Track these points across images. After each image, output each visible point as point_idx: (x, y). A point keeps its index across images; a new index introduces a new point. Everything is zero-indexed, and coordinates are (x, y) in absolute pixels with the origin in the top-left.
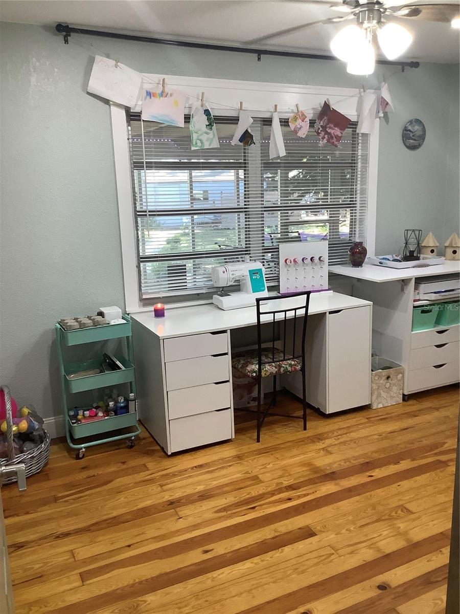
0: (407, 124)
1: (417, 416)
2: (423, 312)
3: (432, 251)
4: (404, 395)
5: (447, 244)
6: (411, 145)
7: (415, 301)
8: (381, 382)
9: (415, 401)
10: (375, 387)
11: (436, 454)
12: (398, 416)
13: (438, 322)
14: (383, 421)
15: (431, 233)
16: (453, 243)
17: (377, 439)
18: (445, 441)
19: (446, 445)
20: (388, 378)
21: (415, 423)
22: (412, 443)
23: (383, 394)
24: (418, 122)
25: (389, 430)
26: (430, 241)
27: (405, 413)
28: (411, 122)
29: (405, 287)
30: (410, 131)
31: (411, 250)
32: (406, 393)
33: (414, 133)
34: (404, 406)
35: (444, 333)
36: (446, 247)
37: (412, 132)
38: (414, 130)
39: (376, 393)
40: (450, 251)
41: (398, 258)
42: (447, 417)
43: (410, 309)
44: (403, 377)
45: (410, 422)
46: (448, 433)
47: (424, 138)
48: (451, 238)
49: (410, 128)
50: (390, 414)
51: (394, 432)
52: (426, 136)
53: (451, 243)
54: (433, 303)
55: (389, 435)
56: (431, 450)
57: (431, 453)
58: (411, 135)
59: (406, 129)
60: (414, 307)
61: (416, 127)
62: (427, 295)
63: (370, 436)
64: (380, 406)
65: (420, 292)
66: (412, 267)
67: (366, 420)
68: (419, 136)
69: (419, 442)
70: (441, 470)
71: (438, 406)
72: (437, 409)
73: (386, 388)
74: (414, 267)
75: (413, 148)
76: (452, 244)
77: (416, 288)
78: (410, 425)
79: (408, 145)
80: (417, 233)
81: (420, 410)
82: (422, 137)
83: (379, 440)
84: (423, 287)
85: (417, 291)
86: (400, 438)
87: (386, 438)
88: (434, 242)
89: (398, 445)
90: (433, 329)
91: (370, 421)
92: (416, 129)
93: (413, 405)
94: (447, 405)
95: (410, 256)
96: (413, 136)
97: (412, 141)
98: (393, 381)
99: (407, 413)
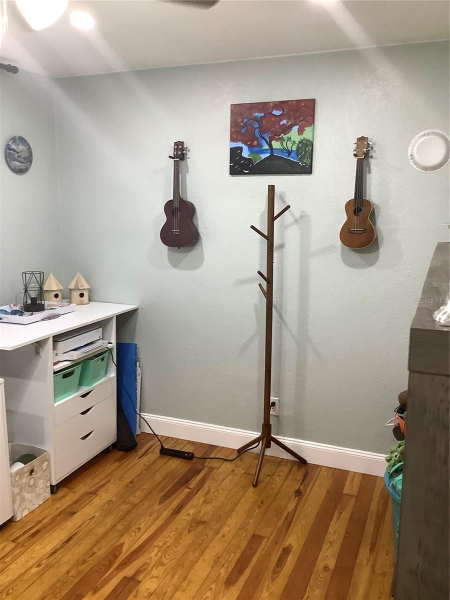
0: (9, 141)
1: (75, 513)
2: (65, 376)
3: (56, 296)
4: (51, 486)
5: (72, 287)
6: (17, 168)
7: (55, 364)
8: (24, 481)
9: (65, 489)
10: (16, 490)
11: (119, 568)
12: (53, 521)
13: (80, 384)
14: (36, 538)
15: (51, 274)
16: (79, 285)
17: (37, 573)
18: (121, 541)
19: (125, 548)
20: (32, 471)
21: (77, 526)
22: (84, 562)
23: (27, 496)
24: (22, 140)
25: (49, 549)
26: (52, 284)
27: (60, 514)
28: (14, 139)
29: (40, 349)
30: (13, 149)
31: (33, 297)
32: (54, 484)
33: (19, 154)
34: (55, 501)
35: (88, 396)
36: (70, 289)
37: (17, 153)
38: (19, 150)
39: (18, 498)
40: (76, 295)
41: (17, 308)
42: (110, 501)
43: (50, 376)
44: (49, 465)
45: (71, 525)
46: (120, 527)
47: (32, 161)
48: (75, 280)
49: (13, 147)
50: (41, 521)
51: (55, 552)
52: (33, 158)
53: (77, 285)
54: (75, 364)
55: (51, 559)
56: (111, 564)
57: (112, 569)
58: (16, 155)
59: (8, 148)
60: (55, 373)
61: (21, 147)
62: (67, 355)
63: (25, 572)
64: (26, 513)
65: (59, 352)
66: (41, 321)
67: (13, 545)
68: (24, 158)
69: (92, 556)
70: (134, 593)
71: (94, 488)
72: (94, 493)
73: (30, 486)
74: (43, 320)
75: (20, 171)
76: (78, 287)
77: (54, 348)
78: (72, 530)
79: (13, 167)
80: (38, 276)
81: (76, 502)
82: (29, 159)
83: (40, 575)
84: (61, 345)
85: (55, 351)
86: (66, 559)
87: (49, 566)
88: (57, 284)
89: (68, 572)
90: (76, 394)
91: (18, 544)
92: (21, 150)
93: (64, 496)
94: (102, 483)
95: (34, 306)
96: (18, 157)
97: (16, 163)
98: (38, 474)
99: (61, 512)
